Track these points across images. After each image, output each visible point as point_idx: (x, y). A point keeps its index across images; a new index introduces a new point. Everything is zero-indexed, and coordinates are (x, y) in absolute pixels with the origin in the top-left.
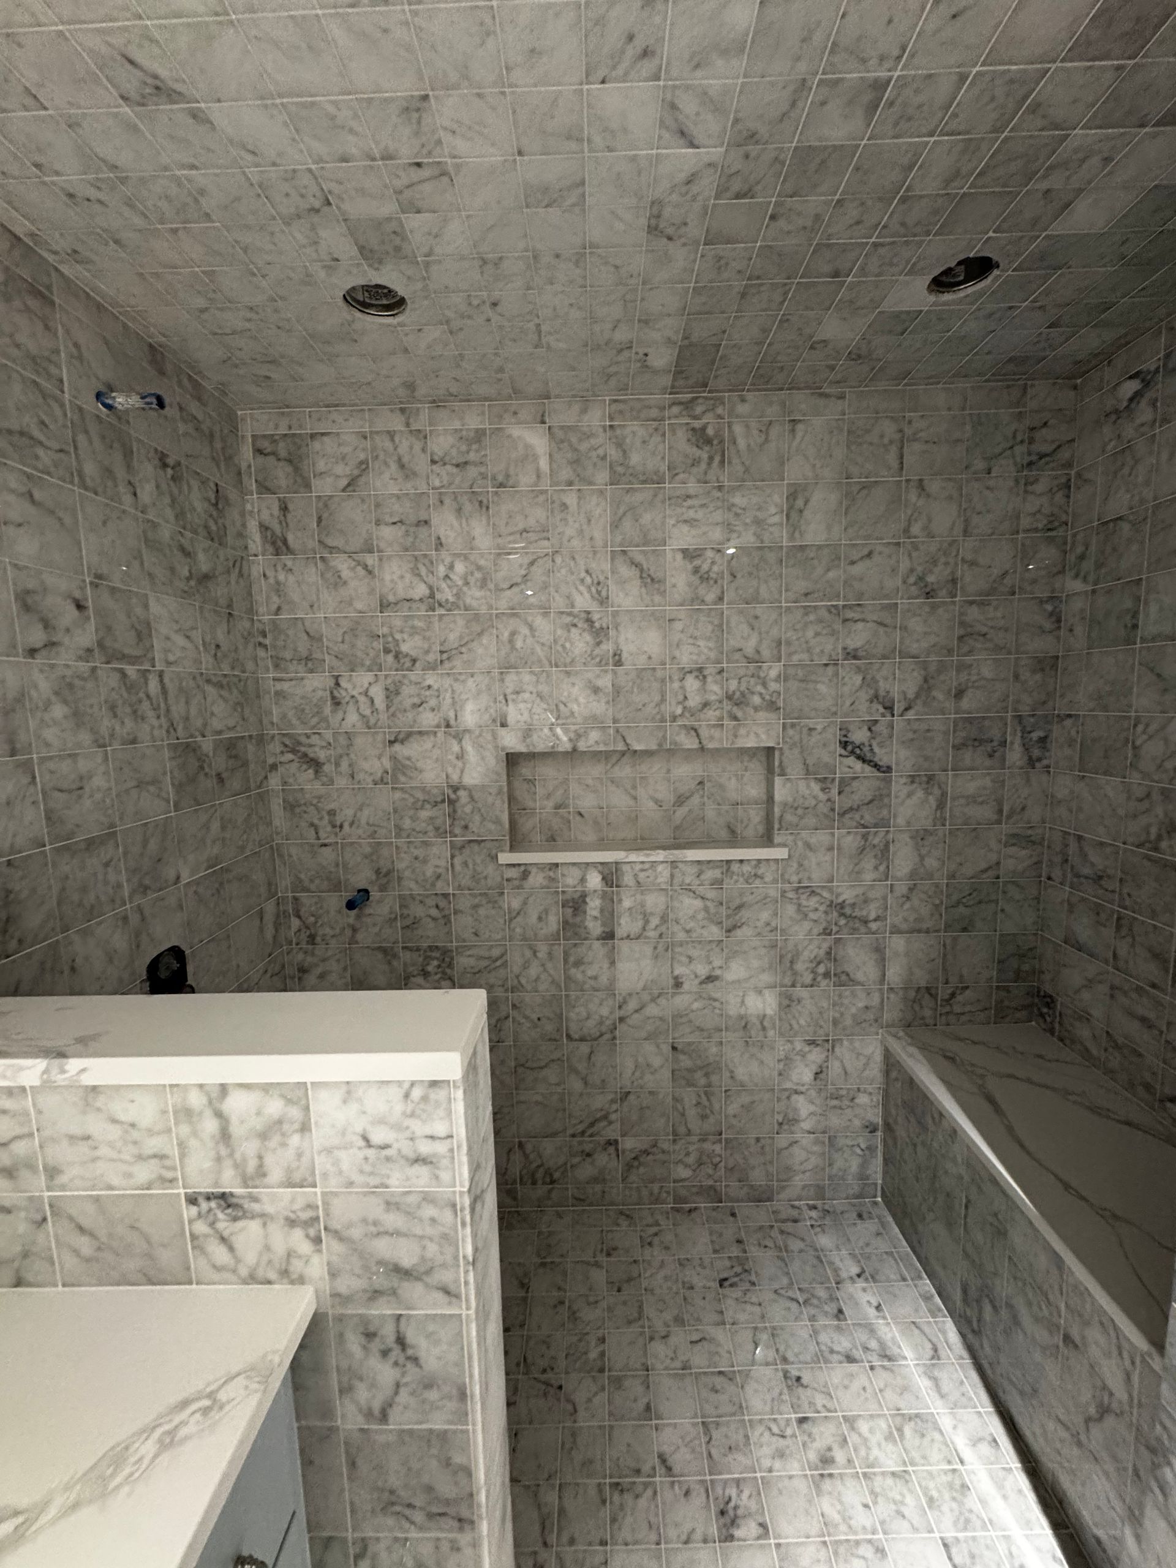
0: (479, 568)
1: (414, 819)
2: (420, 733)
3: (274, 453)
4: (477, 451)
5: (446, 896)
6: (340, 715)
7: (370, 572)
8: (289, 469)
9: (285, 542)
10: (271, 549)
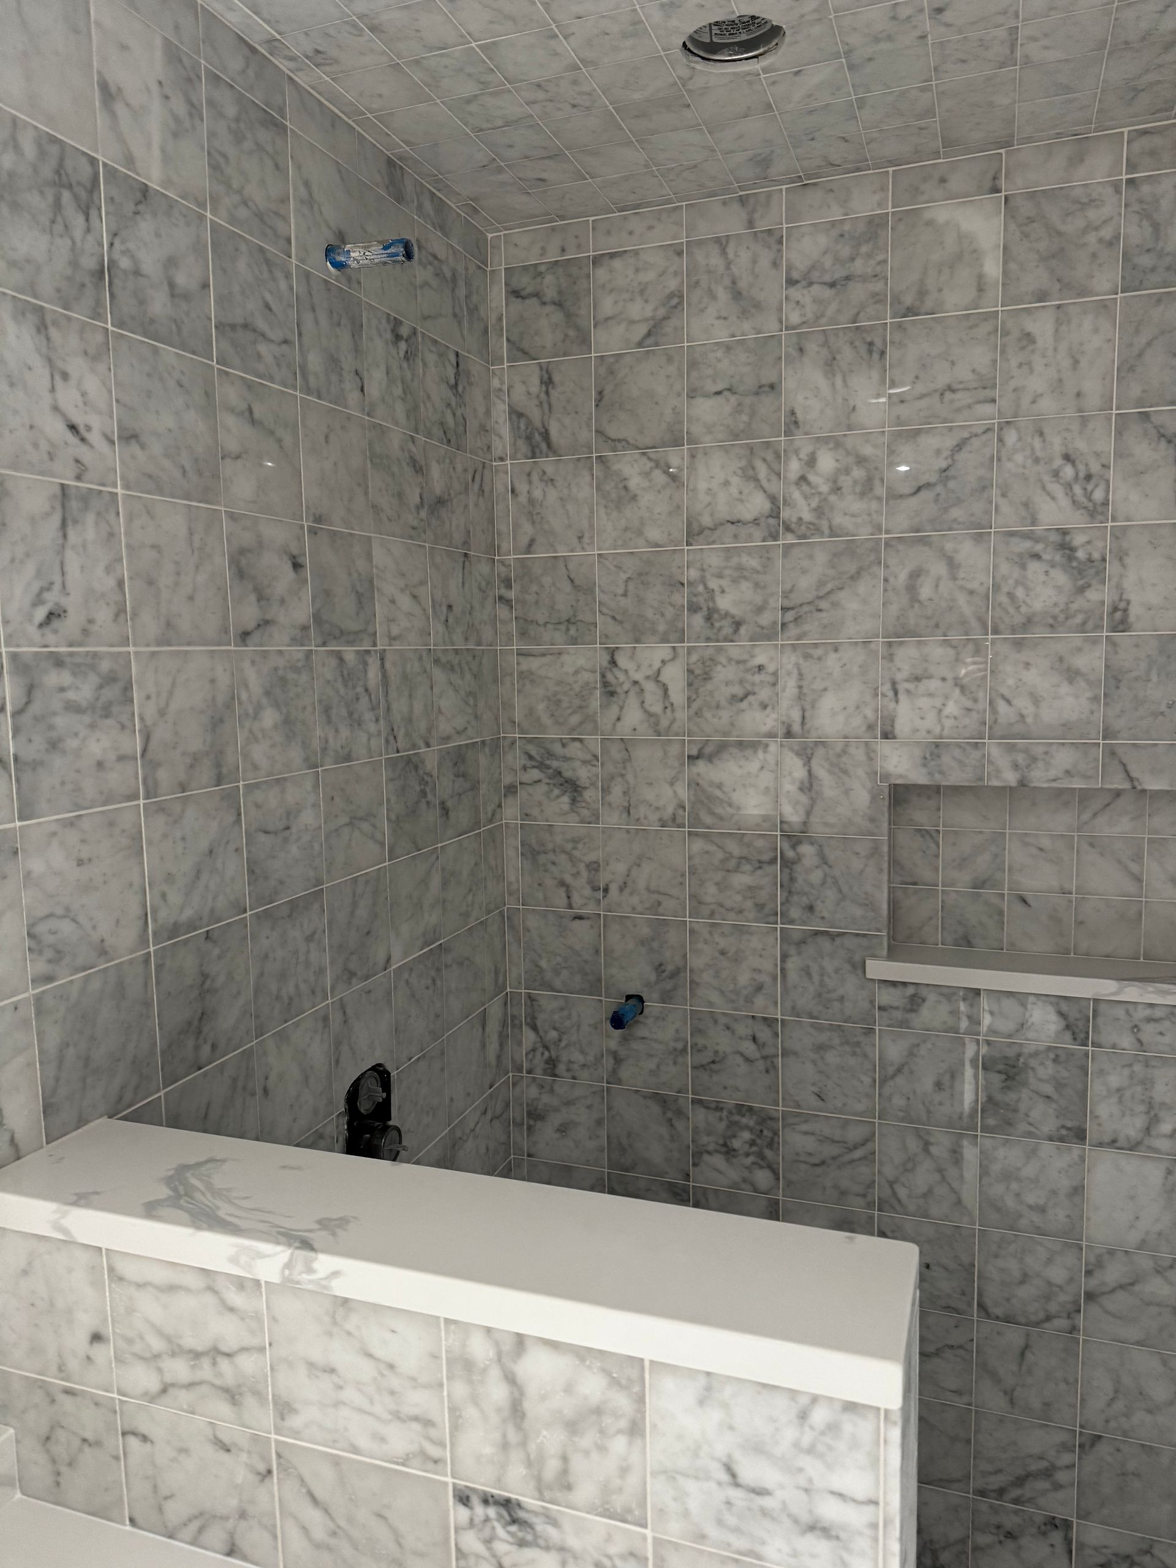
0: (861, 461)
1: (722, 887)
2: (740, 745)
3: (536, 295)
4: (869, 256)
5: (769, 1022)
6: (614, 710)
8: (558, 316)
9: (546, 436)
10: (524, 448)
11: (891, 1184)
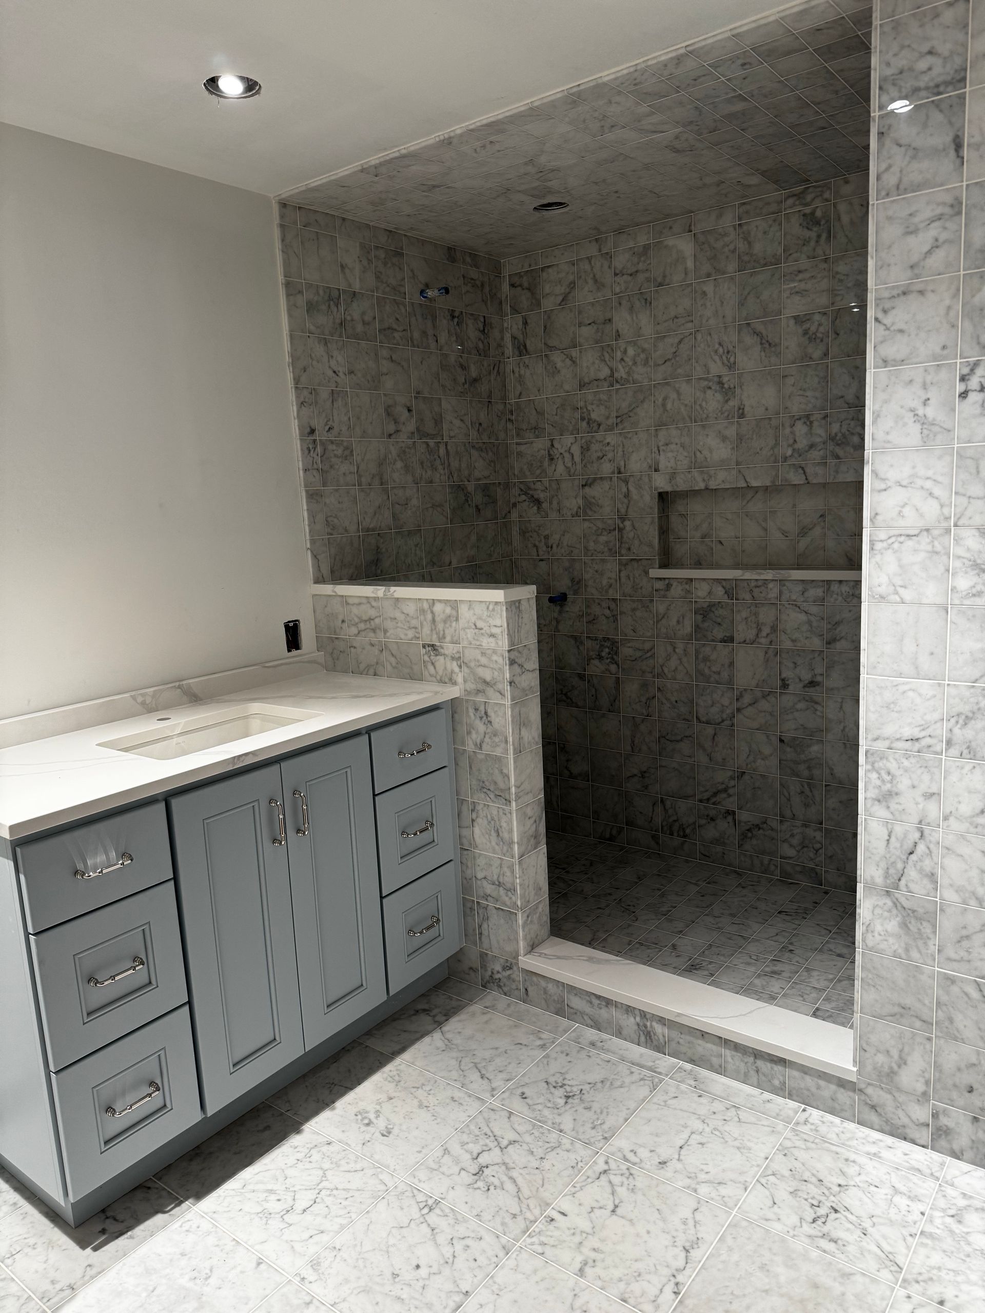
0: (644, 350)
1: (596, 542)
2: (601, 478)
3: (520, 285)
4: (644, 262)
5: (614, 600)
6: (553, 466)
7: (574, 362)
8: (529, 294)
9: (525, 346)
10: (517, 353)
11: (662, 666)
